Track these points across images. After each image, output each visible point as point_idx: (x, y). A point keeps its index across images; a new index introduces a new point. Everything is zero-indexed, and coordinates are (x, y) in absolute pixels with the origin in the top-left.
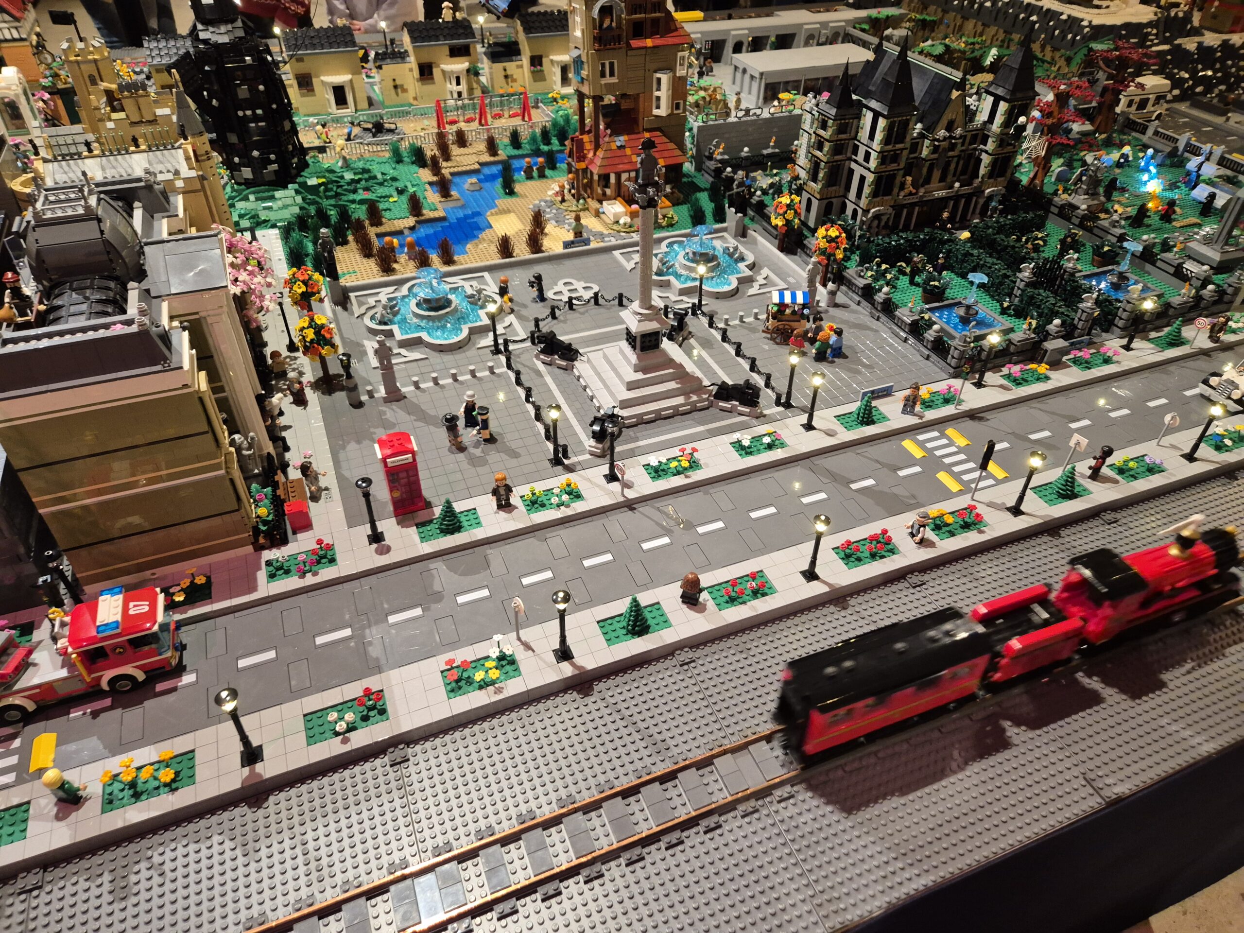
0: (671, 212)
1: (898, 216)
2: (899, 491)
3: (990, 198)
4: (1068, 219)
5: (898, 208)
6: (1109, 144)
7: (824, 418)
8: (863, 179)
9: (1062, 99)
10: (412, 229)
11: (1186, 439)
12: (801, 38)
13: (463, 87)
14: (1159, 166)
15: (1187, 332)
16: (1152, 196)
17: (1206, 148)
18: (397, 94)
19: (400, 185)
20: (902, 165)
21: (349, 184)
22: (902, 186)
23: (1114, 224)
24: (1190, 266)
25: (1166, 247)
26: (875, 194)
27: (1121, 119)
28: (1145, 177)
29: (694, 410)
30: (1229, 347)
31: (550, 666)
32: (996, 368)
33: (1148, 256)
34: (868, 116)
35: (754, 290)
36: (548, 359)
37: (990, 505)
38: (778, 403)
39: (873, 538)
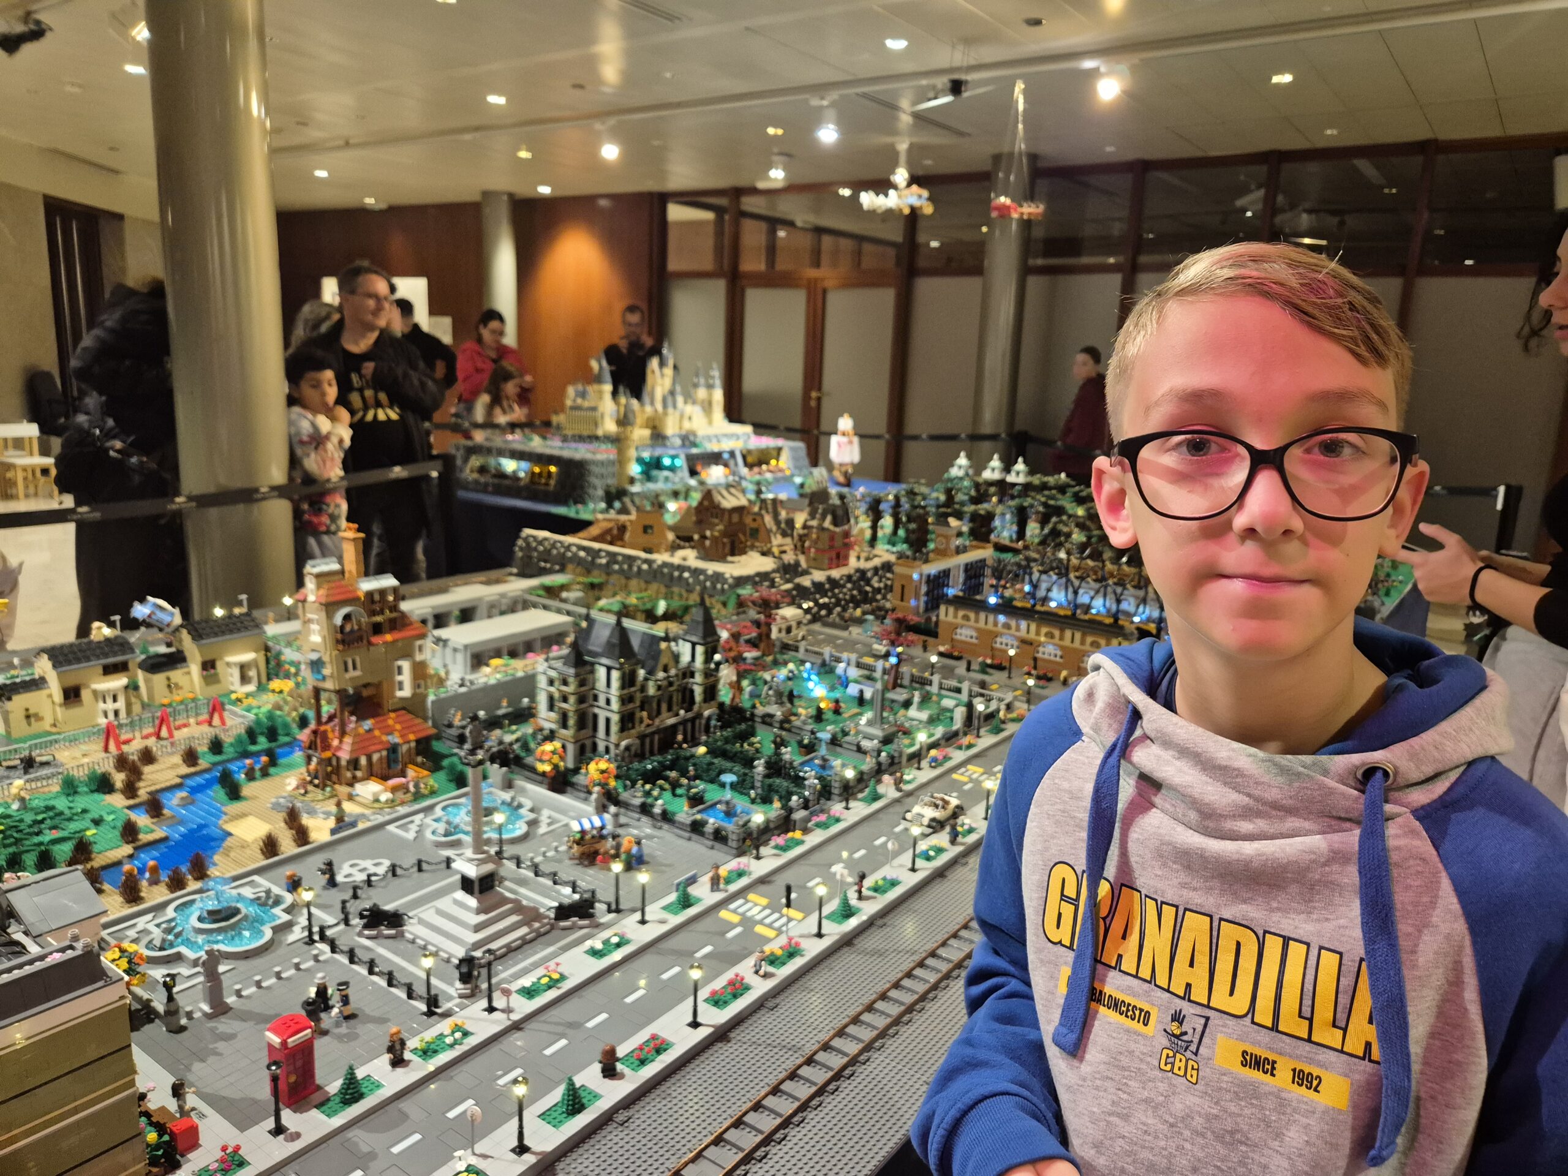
0: (431, 782)
1: (643, 744)
2: (733, 948)
3: (709, 719)
4: (771, 725)
5: (642, 737)
6: (776, 663)
7: (653, 911)
8: (608, 720)
9: (735, 636)
10: (131, 856)
11: (906, 858)
12: (482, 610)
13: (121, 704)
14: (818, 674)
15: (881, 789)
16: (822, 699)
17: (845, 656)
18: (29, 724)
19: (94, 815)
20: (638, 703)
21: (30, 826)
22: (641, 721)
23: (804, 723)
24: (866, 744)
25: (845, 734)
26: (623, 729)
27: (778, 644)
28: (811, 685)
29: (540, 935)
30: (910, 794)
31: (514, 1162)
32: (766, 843)
33: (834, 742)
34: (601, 672)
35: (543, 829)
36: (374, 933)
37: (802, 936)
38: (610, 911)
39: (731, 983)
